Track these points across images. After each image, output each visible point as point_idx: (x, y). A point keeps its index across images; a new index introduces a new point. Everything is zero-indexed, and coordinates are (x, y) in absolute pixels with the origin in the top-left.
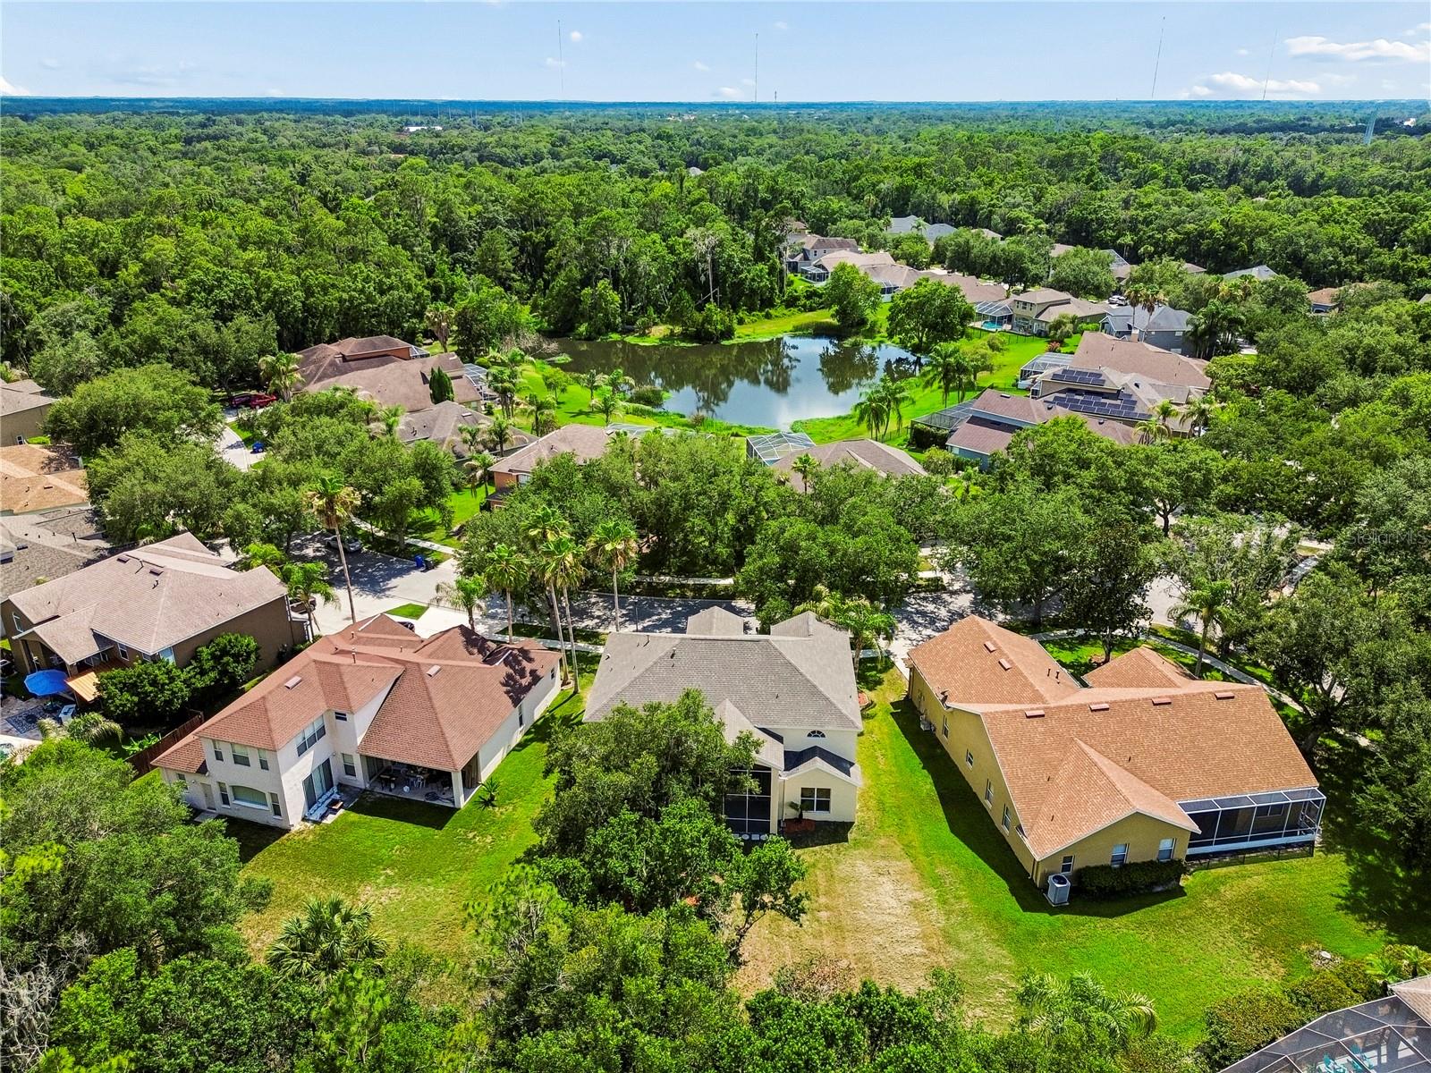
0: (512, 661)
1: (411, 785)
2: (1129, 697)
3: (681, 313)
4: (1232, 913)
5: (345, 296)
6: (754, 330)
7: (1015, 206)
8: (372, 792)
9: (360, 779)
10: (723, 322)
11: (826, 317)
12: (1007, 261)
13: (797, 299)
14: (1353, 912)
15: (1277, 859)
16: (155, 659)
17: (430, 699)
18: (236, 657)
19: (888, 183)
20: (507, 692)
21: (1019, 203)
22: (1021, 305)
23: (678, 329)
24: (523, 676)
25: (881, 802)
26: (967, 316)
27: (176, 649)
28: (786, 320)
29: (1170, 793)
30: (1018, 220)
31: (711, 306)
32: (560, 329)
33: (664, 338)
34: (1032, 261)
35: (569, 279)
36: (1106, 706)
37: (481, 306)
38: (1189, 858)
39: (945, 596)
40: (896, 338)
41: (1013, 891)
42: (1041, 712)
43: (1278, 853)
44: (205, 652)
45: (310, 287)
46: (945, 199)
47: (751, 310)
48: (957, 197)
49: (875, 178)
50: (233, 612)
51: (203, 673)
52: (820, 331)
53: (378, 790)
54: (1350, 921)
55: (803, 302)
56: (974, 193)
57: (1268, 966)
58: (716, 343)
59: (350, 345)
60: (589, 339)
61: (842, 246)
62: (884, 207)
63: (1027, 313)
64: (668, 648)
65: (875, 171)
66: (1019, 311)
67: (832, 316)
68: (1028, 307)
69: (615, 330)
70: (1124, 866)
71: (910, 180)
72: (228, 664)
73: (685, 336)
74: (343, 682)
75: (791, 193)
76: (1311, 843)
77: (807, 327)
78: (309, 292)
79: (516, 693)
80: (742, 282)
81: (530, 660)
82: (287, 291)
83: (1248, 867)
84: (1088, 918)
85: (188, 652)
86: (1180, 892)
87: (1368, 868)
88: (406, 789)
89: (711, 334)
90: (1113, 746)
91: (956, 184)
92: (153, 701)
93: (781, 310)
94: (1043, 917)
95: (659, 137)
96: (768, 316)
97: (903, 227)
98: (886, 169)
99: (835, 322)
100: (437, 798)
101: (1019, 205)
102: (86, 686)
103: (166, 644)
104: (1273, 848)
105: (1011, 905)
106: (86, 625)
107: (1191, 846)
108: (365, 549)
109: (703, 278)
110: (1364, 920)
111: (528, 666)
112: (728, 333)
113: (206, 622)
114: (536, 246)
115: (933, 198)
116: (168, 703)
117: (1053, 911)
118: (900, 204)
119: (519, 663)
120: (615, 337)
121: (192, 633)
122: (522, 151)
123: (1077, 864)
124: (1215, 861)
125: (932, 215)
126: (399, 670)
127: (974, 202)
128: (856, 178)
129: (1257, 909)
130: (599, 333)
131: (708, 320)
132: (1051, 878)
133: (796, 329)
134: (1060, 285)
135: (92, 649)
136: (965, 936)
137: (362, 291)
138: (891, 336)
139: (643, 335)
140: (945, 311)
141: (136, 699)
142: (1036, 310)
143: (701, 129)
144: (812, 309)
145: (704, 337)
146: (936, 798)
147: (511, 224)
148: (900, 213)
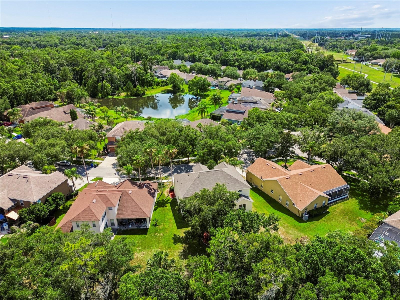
0: (147, 187)
1: (131, 225)
2: (305, 171)
3: (129, 89)
4: (340, 214)
6: (149, 93)
8: (120, 229)
9: (116, 226)
10: (142, 91)
11: (169, 87)
12: (211, 71)
13: (159, 83)
14: (363, 210)
15: (343, 201)
16: (35, 203)
17: (133, 200)
18: (60, 199)
19: (170, 51)
20: (150, 195)
22: (220, 82)
23: (129, 93)
24: (152, 190)
26: (209, 85)
27: (41, 199)
28: (158, 89)
29: (321, 191)
30: (208, 60)
31: (138, 86)
32: (93, 95)
33: (125, 96)
34: (218, 70)
35: (93, 81)
36: (302, 173)
37: (72, 90)
38: (328, 204)
40: (191, 92)
41: (295, 219)
42: (289, 177)
43: (342, 200)
44: (50, 199)
46: (186, 55)
47: (147, 87)
48: (189, 54)
49: (166, 50)
50: (54, 186)
51: (51, 205)
52: (168, 92)
53: (122, 228)
54: (362, 212)
55: (161, 84)
56: (194, 53)
57: (353, 224)
58: (141, 96)
59: (34, 105)
60: (102, 98)
61: (165, 68)
62: (170, 57)
63: (222, 84)
64: (197, 176)
65: (165, 47)
66: (220, 84)
67: (171, 87)
68: (222, 82)
69: (109, 95)
70: (317, 209)
71: (176, 50)
72: (58, 201)
73: (131, 95)
74: (108, 199)
75: (145, 54)
76: (347, 197)
77: (165, 91)
79: (153, 195)
80: (144, 79)
81: (151, 186)
83: (338, 204)
84: (314, 222)
85: (45, 200)
86: (328, 212)
87: (360, 200)
88: (130, 226)
89: (139, 94)
90: (306, 182)
91: (188, 51)
92: (40, 216)
93: (155, 87)
94: (305, 224)
96: (153, 88)
97: (177, 63)
98: (168, 47)
99: (172, 89)
100: (140, 227)
101: (207, 56)
102: (14, 215)
103: (39, 198)
104: (341, 199)
105: (296, 223)
106: (6, 196)
107: (329, 201)
108: (71, 164)
109: (133, 79)
110: (365, 211)
112: (144, 94)
113: (48, 190)
114: (77, 72)
115: (183, 55)
116: (44, 216)
117: (306, 221)
118: (174, 56)
119: (149, 187)
120: (110, 97)
121: (45, 194)
123: (308, 210)
124: (331, 204)
126: (121, 193)
127: (194, 55)
128: (160, 50)
129: (344, 213)
130: (105, 96)
131: (138, 90)
132: (304, 214)
133: (162, 91)
134: (228, 76)
135: (12, 204)
136: (291, 232)
137: (32, 87)
138: (189, 91)
139: (118, 96)
141: (34, 216)
142: (224, 83)
144: (164, 86)
145: (138, 95)
146: (266, 202)
147: (68, 65)
148: (175, 59)
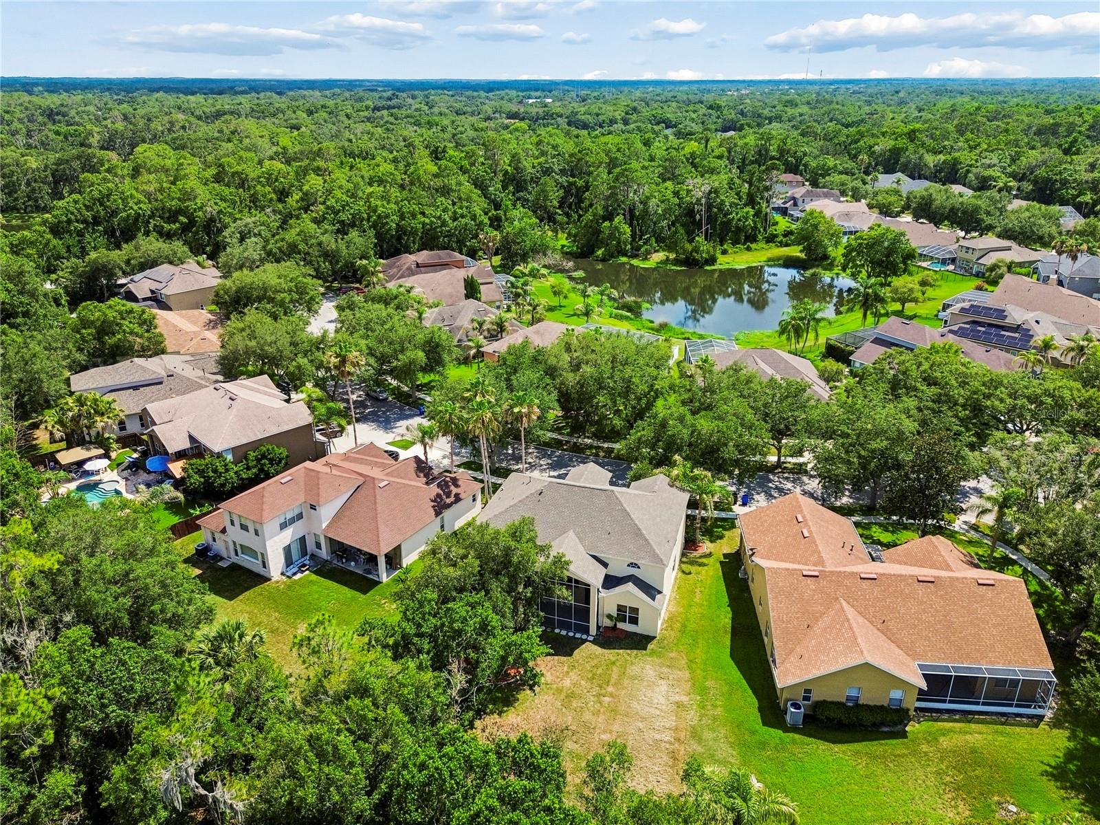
0: (444, 486)
1: (356, 562)
2: (899, 572)
3: (675, 244)
4: (942, 760)
5: (427, 221)
6: (736, 259)
7: (990, 166)
8: (331, 562)
9: (324, 553)
10: (708, 252)
11: (796, 251)
12: (964, 212)
13: (776, 236)
14: (1056, 780)
15: (1003, 724)
16: (219, 455)
17: (375, 503)
18: (271, 461)
19: (883, 145)
20: (433, 507)
21: (994, 164)
22: (964, 250)
23: (672, 256)
24: (448, 497)
25: (684, 626)
26: (910, 256)
27: (234, 450)
28: (764, 252)
29: (911, 652)
30: (991, 178)
31: (700, 239)
32: (583, 253)
33: (661, 262)
34: (988, 213)
35: (594, 215)
36: (875, 576)
37: (521, 232)
38: (916, 709)
39: (805, 479)
40: (848, 271)
41: (760, 709)
42: (817, 574)
43: (1005, 719)
44: (252, 455)
45: (403, 213)
46: (931, 160)
47: (735, 242)
48: (942, 157)
49: (872, 141)
50: (274, 430)
51: (248, 468)
52: (789, 263)
53: (335, 562)
54: (1052, 790)
55: (781, 238)
56: (957, 155)
57: (956, 807)
58: (701, 267)
59: (423, 256)
60: (604, 260)
61: (826, 196)
62: (876, 165)
63: (969, 256)
64: (539, 487)
65: (873, 135)
66: (962, 255)
67: (801, 251)
68: (971, 251)
69: (625, 255)
70: (857, 705)
71: (902, 143)
72: (264, 464)
73: (677, 262)
74: (318, 484)
75: (795, 153)
76: (1041, 718)
77: (779, 259)
78: (402, 217)
79: (440, 507)
80: (731, 220)
81: (457, 486)
82: (387, 216)
83: (973, 726)
84: (814, 740)
85: (241, 453)
86: (903, 735)
87: (1088, 747)
88: (353, 563)
89: (697, 260)
90: (871, 610)
91: (944, 147)
92: (213, 483)
93: (762, 244)
94: (778, 733)
95: (711, 107)
96: (749, 249)
97: (885, 181)
98: (884, 134)
99: (803, 256)
100: (370, 573)
101: (994, 165)
102: (176, 469)
103: (227, 446)
104: (1003, 714)
105: (755, 717)
106: (185, 429)
107: (918, 700)
108: (390, 399)
109: (698, 217)
110: (1065, 788)
111: (454, 490)
112: (712, 260)
113: (256, 435)
114: (578, 189)
115: (921, 158)
116: (223, 485)
117: (786, 729)
118: (891, 163)
119: (448, 487)
120: (624, 259)
121: (245, 441)
122: (601, 118)
123: (815, 697)
124: (946, 716)
125: (915, 173)
126: (361, 480)
127: (956, 162)
128: (857, 142)
129: (968, 759)
130: (612, 256)
131: (696, 250)
132: (789, 703)
133: (769, 260)
134: (1007, 234)
135: (186, 444)
136: (708, 735)
137: (439, 218)
138: (844, 270)
139: (646, 259)
140: (890, 251)
141: (202, 480)
142: (977, 255)
143: (748, 101)
144: (787, 245)
145: (691, 263)
146: (729, 629)
147: (563, 172)
148: (889, 170)
